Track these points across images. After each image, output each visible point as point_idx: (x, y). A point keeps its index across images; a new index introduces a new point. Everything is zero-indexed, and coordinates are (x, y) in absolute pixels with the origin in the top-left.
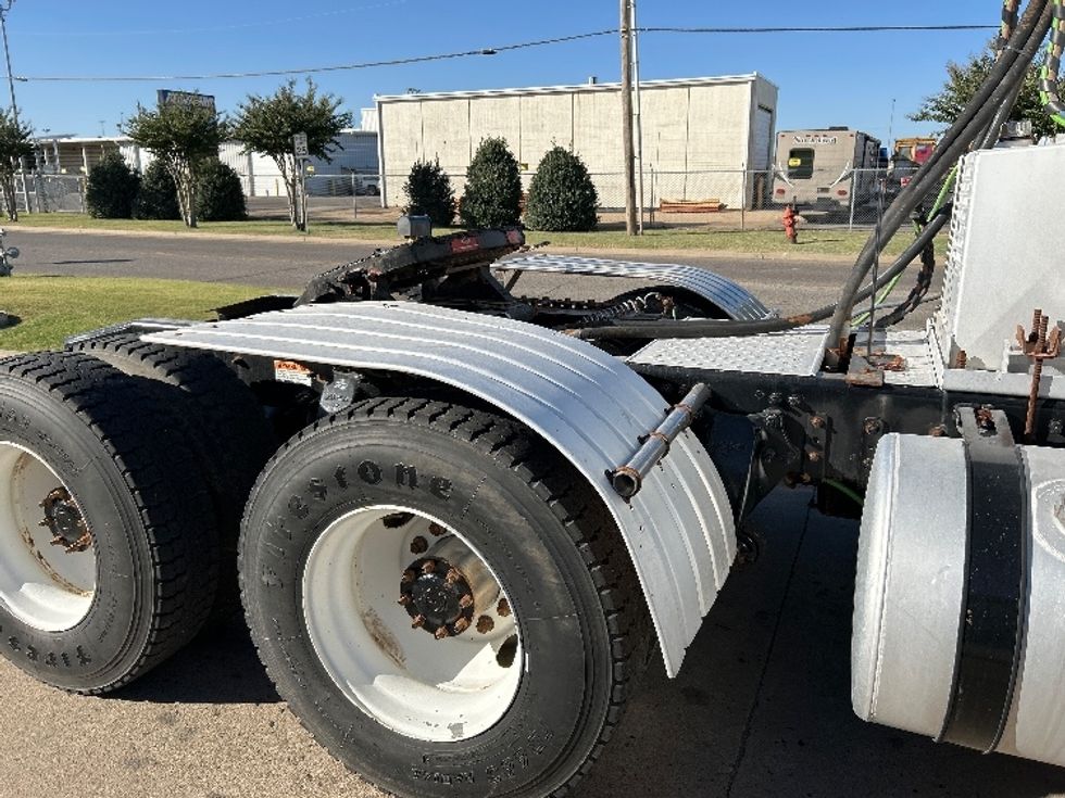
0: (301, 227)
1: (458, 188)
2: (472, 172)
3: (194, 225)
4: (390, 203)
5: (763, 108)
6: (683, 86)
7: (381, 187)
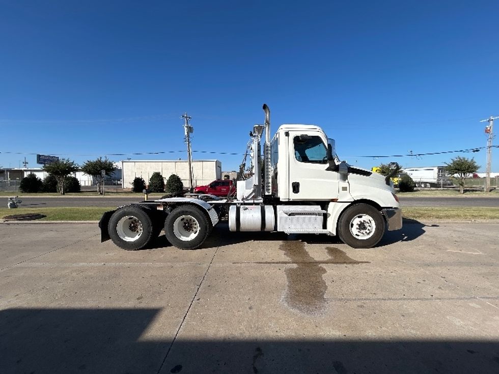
0: (101, 194)
1: (147, 183)
2: (151, 179)
3: (64, 194)
4: (125, 187)
5: (218, 166)
6: (200, 161)
7: (122, 183)
